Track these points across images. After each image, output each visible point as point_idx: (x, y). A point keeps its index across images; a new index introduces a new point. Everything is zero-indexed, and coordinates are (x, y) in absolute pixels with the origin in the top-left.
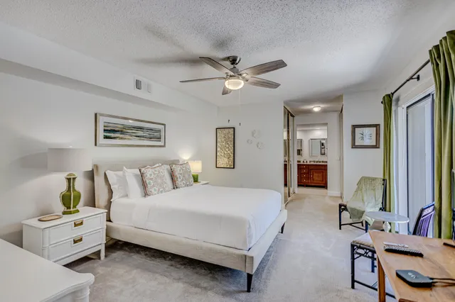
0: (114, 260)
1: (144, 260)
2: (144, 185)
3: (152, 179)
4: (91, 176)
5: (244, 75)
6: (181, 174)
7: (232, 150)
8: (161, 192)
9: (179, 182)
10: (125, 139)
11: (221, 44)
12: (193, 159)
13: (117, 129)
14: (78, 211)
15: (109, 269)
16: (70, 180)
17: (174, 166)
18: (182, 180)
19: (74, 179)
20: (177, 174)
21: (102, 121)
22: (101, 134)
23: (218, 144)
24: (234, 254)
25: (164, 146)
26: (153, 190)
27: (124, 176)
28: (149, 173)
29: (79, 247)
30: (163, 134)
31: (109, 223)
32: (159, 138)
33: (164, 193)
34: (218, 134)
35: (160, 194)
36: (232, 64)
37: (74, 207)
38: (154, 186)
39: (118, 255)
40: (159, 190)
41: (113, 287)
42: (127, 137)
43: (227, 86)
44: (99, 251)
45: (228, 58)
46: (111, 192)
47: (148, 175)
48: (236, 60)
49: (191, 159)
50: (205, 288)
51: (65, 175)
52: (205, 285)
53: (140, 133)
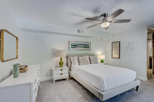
0: (70, 82)
1: (77, 84)
2: (79, 62)
3: (81, 60)
4: (67, 57)
5: (108, 20)
6: (93, 59)
7: (119, 51)
8: (84, 64)
9: (92, 62)
10: (77, 48)
11: (96, 11)
12: (102, 54)
13: (74, 45)
14: (63, 67)
15: (67, 84)
16: (61, 59)
17: (90, 56)
18: (93, 61)
19: (62, 58)
20: (91, 59)
21: (70, 43)
22: (70, 46)
23: (113, 49)
24: (96, 91)
25: (90, 50)
26: (81, 64)
27: (74, 59)
28: (80, 58)
29: (62, 76)
30: (90, 46)
31: (70, 71)
32: (88, 47)
33: (85, 65)
34: (113, 45)
35: (84, 65)
36: (104, 17)
37: (62, 65)
38: (81, 62)
39: (71, 81)
40: (83, 64)
41: (65, 89)
42: (78, 47)
43: (102, 26)
44: (67, 78)
45: (102, 15)
46: (71, 63)
47: (80, 59)
48: (105, 15)
49: (101, 54)
50: (87, 99)
51: (60, 57)
52: (88, 98)
53: (82, 46)
